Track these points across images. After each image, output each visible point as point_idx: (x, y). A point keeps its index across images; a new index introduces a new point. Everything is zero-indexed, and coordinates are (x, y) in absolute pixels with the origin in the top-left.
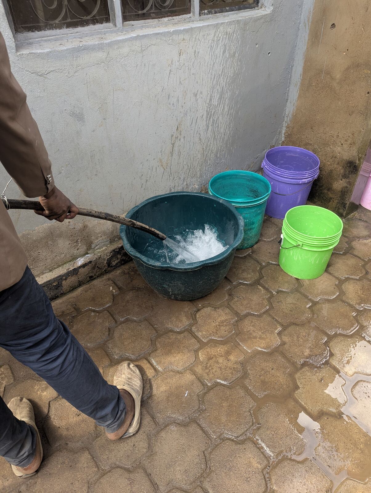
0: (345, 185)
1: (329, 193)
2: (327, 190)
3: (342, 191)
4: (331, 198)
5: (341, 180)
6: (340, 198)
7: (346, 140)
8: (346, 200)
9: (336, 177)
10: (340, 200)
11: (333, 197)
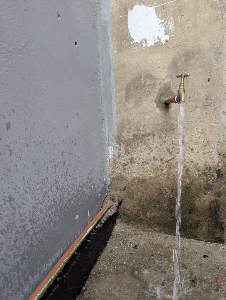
0: (213, 198)
1: (193, 216)
2: (189, 213)
3: (210, 208)
4: (198, 222)
5: (205, 194)
6: (211, 219)
7: (196, 143)
8: (221, 218)
9: (196, 192)
10: (212, 220)
11: (200, 220)
